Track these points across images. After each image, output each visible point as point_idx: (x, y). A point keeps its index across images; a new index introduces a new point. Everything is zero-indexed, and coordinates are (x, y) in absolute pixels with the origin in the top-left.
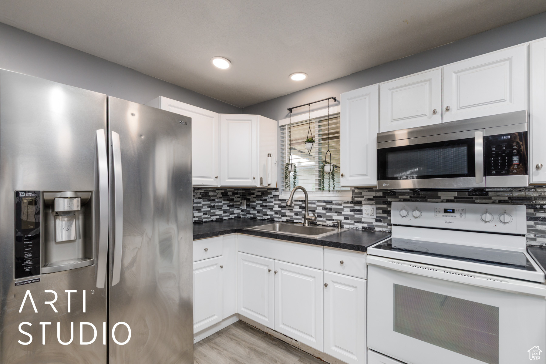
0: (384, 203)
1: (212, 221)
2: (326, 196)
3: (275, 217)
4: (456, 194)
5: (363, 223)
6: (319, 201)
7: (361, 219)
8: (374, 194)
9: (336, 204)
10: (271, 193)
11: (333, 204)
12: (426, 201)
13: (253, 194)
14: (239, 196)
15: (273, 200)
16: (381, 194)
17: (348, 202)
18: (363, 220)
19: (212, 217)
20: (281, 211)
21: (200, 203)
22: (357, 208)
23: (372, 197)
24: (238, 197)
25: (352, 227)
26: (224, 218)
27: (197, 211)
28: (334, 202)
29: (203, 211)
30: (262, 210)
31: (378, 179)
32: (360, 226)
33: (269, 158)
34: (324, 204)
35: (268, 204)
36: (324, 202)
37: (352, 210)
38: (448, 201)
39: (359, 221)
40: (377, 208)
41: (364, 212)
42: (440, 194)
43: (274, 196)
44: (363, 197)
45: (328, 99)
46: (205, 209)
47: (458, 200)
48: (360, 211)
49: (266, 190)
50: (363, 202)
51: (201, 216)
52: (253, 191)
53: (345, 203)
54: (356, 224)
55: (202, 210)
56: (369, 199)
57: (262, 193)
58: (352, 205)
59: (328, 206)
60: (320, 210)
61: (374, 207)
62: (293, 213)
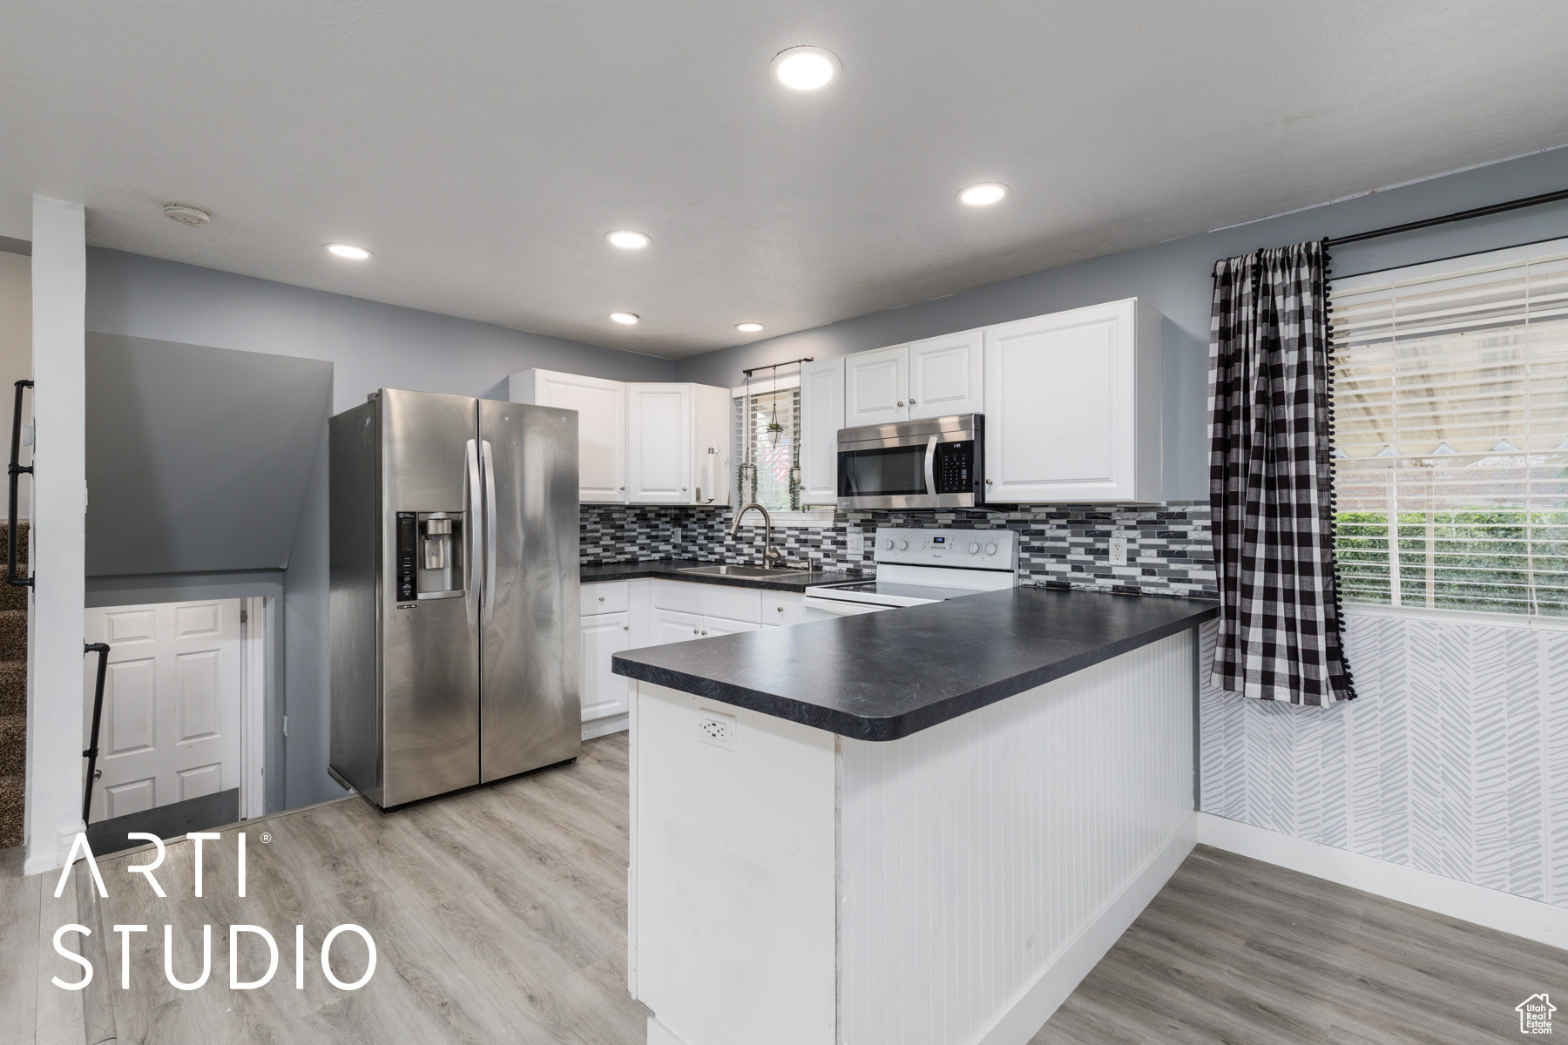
0: (873, 531)
1: (619, 563)
2: (800, 520)
3: (728, 557)
4: (953, 516)
5: (847, 562)
6: (790, 528)
7: (845, 555)
8: (861, 516)
9: (813, 533)
10: (720, 516)
11: (809, 533)
12: (922, 527)
13: (693, 516)
14: (668, 519)
15: (723, 526)
16: (869, 516)
17: (827, 530)
18: (848, 558)
19: (618, 557)
20: (735, 546)
21: (597, 531)
22: (840, 538)
23: (859, 522)
24: (667, 522)
25: (833, 569)
26: (641, 559)
27: (592, 546)
28: (810, 530)
29: (603, 546)
30: (707, 545)
31: (839, 494)
32: (843, 567)
33: (711, 455)
34: (797, 533)
35: (716, 534)
36: (796, 529)
37: (835, 542)
38: (947, 526)
39: (843, 560)
40: (866, 539)
41: (849, 545)
42: (937, 516)
43: (725, 519)
44: (847, 521)
45: (800, 361)
46: (606, 541)
47: (955, 525)
48: (844, 543)
49: (713, 508)
50: (848, 530)
51: (599, 554)
52: (693, 512)
53: (825, 531)
54: (838, 565)
55: (601, 543)
56: (856, 525)
57: (708, 516)
58: (834, 534)
59: (803, 537)
60: (791, 543)
61: (862, 536)
62: (754, 549)
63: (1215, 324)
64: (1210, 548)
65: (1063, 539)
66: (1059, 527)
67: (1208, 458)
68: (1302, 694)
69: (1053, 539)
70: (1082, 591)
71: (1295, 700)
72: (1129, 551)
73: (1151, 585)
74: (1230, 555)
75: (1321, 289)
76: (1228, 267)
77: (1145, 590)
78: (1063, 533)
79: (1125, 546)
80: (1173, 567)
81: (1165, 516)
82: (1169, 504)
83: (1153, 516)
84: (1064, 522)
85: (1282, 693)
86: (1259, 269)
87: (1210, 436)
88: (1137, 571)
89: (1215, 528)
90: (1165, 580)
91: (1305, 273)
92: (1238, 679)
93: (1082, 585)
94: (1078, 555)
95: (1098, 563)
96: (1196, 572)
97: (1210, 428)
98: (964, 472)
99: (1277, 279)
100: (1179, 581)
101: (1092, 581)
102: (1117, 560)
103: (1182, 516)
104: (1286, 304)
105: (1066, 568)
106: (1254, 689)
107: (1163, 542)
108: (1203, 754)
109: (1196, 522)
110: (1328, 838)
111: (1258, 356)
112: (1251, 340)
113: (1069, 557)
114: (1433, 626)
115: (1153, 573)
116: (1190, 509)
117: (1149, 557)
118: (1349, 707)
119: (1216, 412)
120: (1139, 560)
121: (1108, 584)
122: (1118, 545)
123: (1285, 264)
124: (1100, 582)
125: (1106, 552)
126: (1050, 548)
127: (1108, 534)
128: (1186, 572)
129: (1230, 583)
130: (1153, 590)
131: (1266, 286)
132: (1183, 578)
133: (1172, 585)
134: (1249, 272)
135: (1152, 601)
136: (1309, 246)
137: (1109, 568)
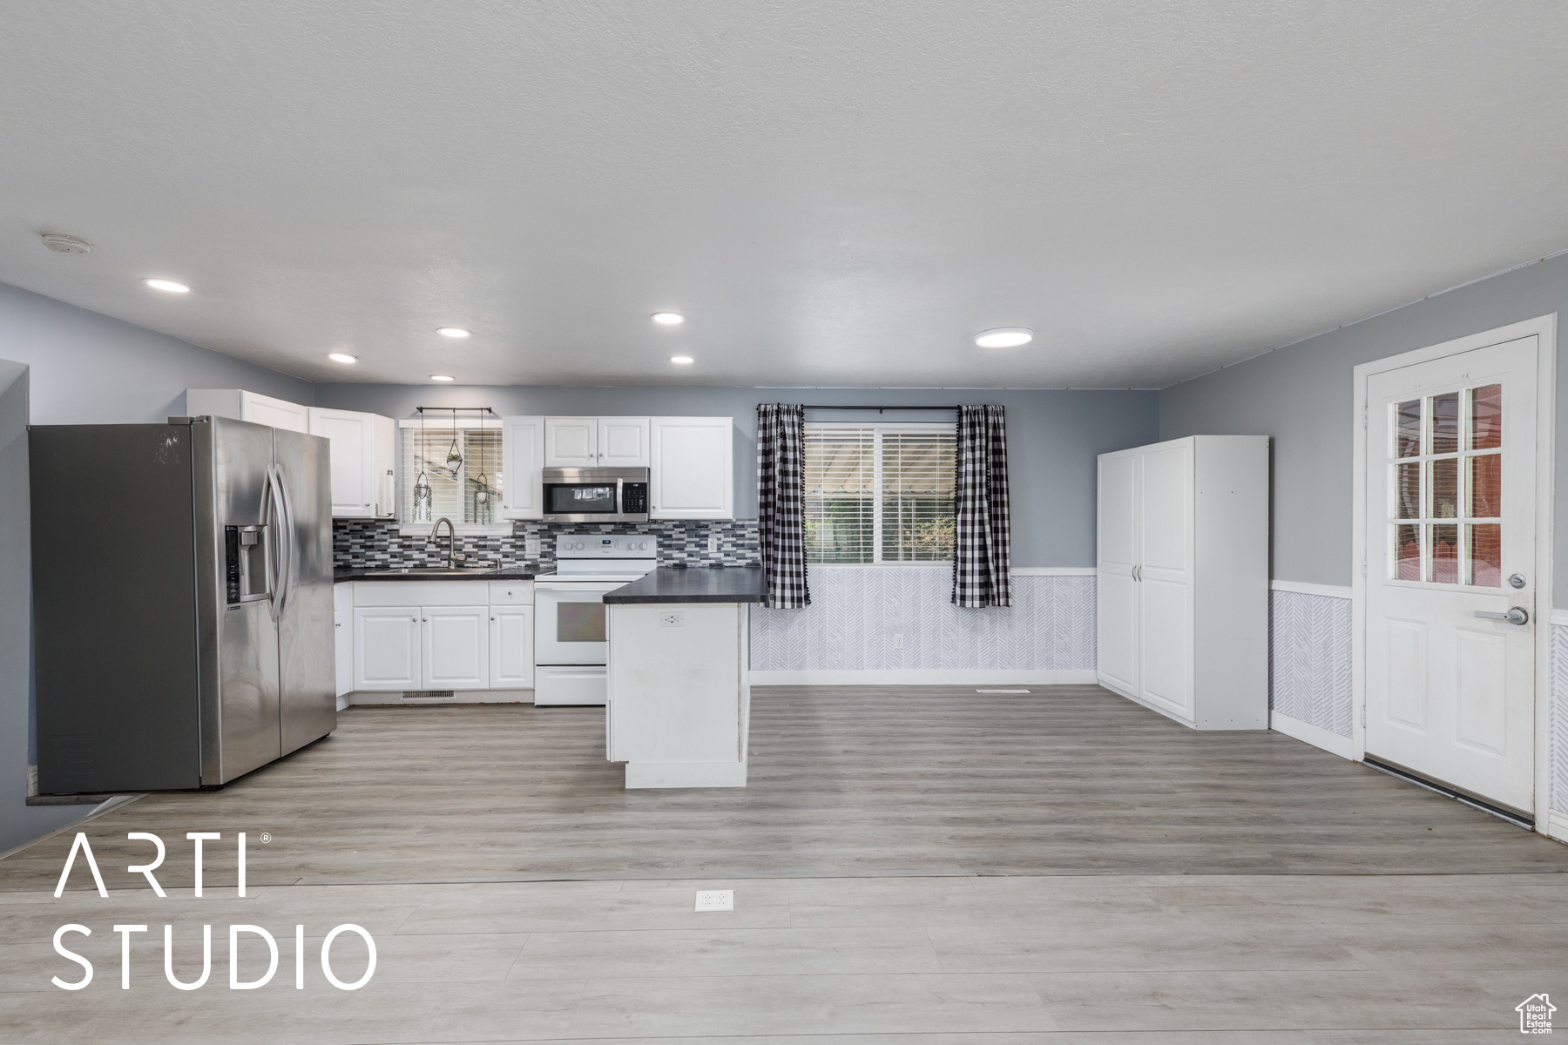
0: (549, 537)
2: (478, 530)
3: (392, 563)
4: (612, 527)
5: (526, 560)
6: (467, 537)
7: (524, 555)
8: (539, 527)
9: (492, 540)
10: (383, 527)
11: (488, 540)
12: (589, 534)
13: (345, 527)
15: (387, 536)
16: (546, 527)
17: (507, 537)
18: (526, 557)
20: (402, 553)
22: (519, 543)
23: (536, 531)
25: (512, 566)
28: (489, 538)
30: (364, 553)
31: (544, 513)
32: (522, 564)
33: (390, 476)
34: (476, 540)
35: (376, 543)
36: (475, 537)
37: (513, 546)
38: (607, 533)
39: (522, 559)
40: (542, 543)
41: (527, 547)
42: (601, 526)
43: (388, 530)
44: (526, 531)
45: (482, 409)
47: (614, 532)
48: (522, 547)
49: (373, 521)
50: (526, 537)
52: (344, 524)
53: (504, 538)
54: (517, 562)
56: (533, 533)
57: (363, 527)
58: (513, 540)
59: (481, 543)
60: (469, 548)
61: (539, 541)
62: (426, 555)
63: (761, 434)
64: (757, 542)
65: (683, 539)
66: (680, 533)
67: (759, 498)
68: (796, 604)
69: (677, 539)
70: (693, 567)
71: (793, 607)
72: (718, 545)
73: (728, 561)
74: (768, 544)
75: (801, 426)
76: (766, 408)
77: (726, 564)
78: (683, 536)
79: (716, 542)
80: (739, 552)
81: (735, 526)
82: (737, 520)
83: (729, 526)
84: (683, 530)
85: (788, 605)
86: (778, 412)
87: (759, 488)
88: (721, 555)
89: (761, 532)
90: (735, 559)
91: (796, 419)
92: (771, 602)
93: (693, 564)
94: (691, 548)
95: (702, 552)
96: (749, 554)
97: (759, 484)
98: (641, 501)
99: (785, 418)
100: (741, 559)
101: (699, 562)
102: (712, 549)
103: (742, 526)
104: (789, 431)
105: (685, 555)
106: (779, 604)
107: (734, 539)
108: (752, 642)
109: (749, 529)
110: (800, 667)
111: (779, 453)
112: (777, 444)
113: (686, 549)
114: (834, 570)
115: (729, 555)
116: (747, 523)
117: (728, 548)
118: (809, 607)
119: (762, 477)
120: (723, 549)
121: (707, 562)
122: (712, 542)
123: (788, 412)
124: (703, 562)
125: (706, 545)
126: (675, 545)
127: (707, 536)
128: (744, 554)
129: (768, 558)
130: (729, 564)
131: (781, 421)
132: (742, 557)
133: (738, 561)
134: (774, 413)
135: (729, 570)
136: (797, 406)
137: (708, 554)
